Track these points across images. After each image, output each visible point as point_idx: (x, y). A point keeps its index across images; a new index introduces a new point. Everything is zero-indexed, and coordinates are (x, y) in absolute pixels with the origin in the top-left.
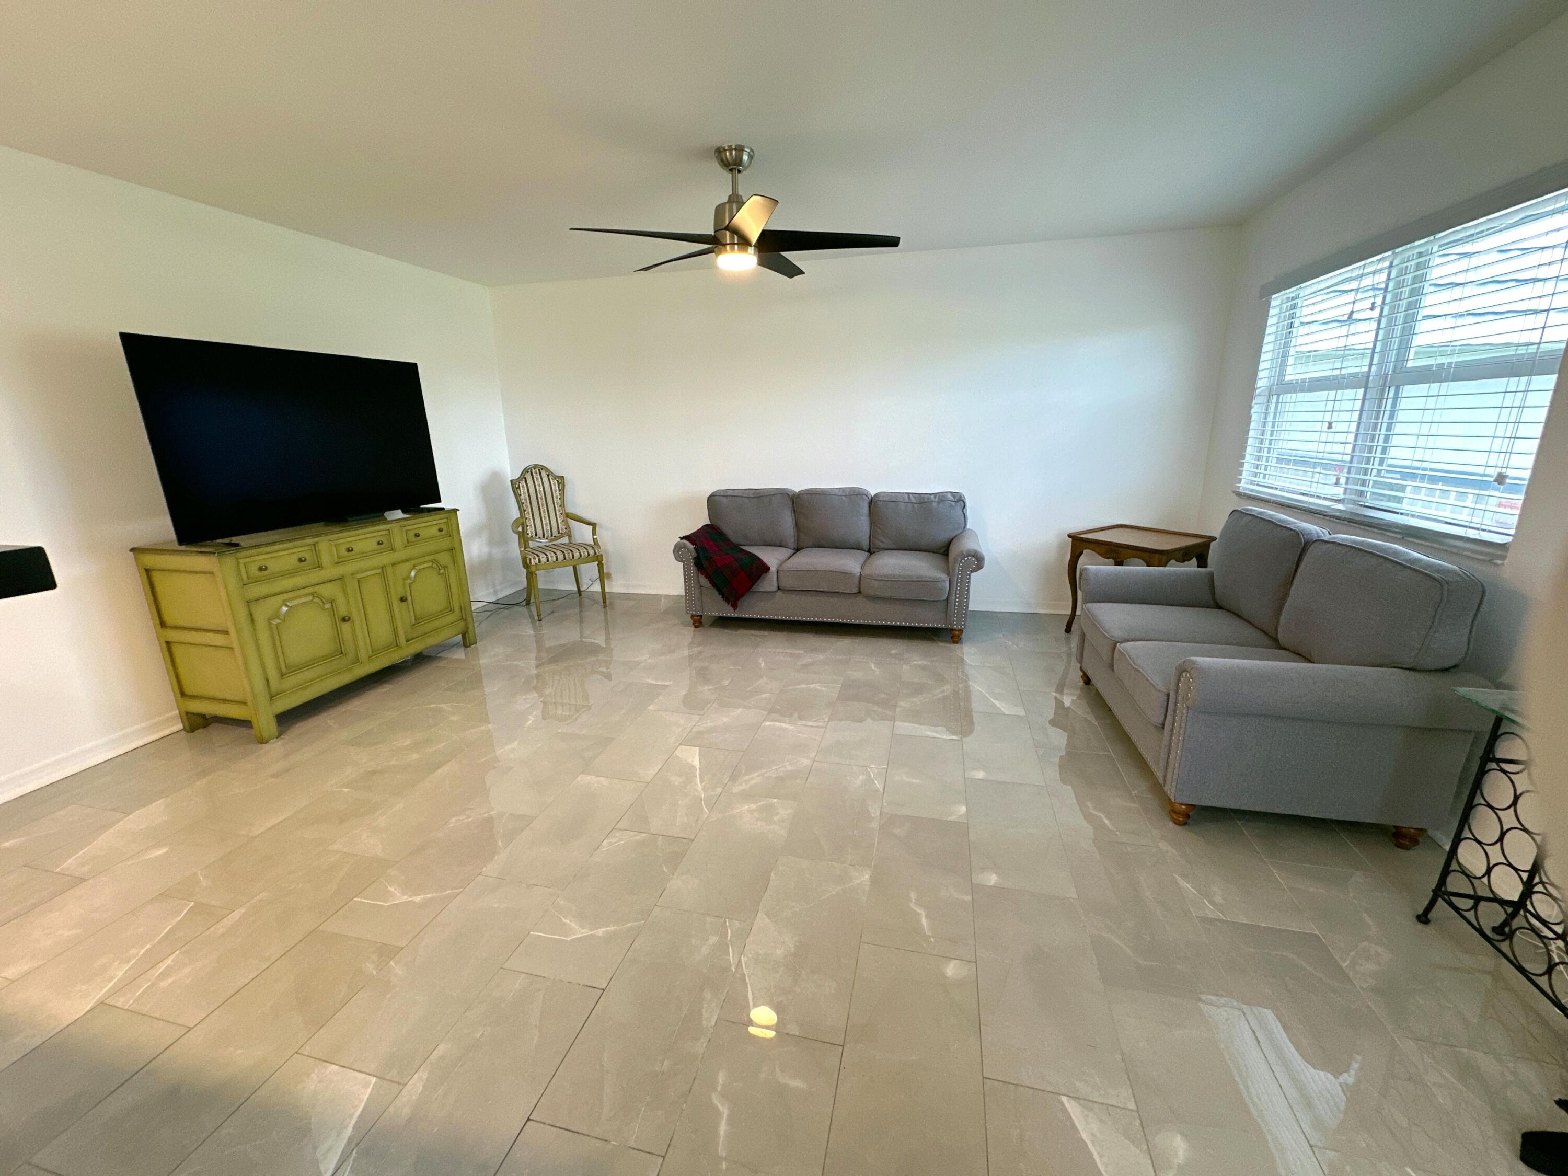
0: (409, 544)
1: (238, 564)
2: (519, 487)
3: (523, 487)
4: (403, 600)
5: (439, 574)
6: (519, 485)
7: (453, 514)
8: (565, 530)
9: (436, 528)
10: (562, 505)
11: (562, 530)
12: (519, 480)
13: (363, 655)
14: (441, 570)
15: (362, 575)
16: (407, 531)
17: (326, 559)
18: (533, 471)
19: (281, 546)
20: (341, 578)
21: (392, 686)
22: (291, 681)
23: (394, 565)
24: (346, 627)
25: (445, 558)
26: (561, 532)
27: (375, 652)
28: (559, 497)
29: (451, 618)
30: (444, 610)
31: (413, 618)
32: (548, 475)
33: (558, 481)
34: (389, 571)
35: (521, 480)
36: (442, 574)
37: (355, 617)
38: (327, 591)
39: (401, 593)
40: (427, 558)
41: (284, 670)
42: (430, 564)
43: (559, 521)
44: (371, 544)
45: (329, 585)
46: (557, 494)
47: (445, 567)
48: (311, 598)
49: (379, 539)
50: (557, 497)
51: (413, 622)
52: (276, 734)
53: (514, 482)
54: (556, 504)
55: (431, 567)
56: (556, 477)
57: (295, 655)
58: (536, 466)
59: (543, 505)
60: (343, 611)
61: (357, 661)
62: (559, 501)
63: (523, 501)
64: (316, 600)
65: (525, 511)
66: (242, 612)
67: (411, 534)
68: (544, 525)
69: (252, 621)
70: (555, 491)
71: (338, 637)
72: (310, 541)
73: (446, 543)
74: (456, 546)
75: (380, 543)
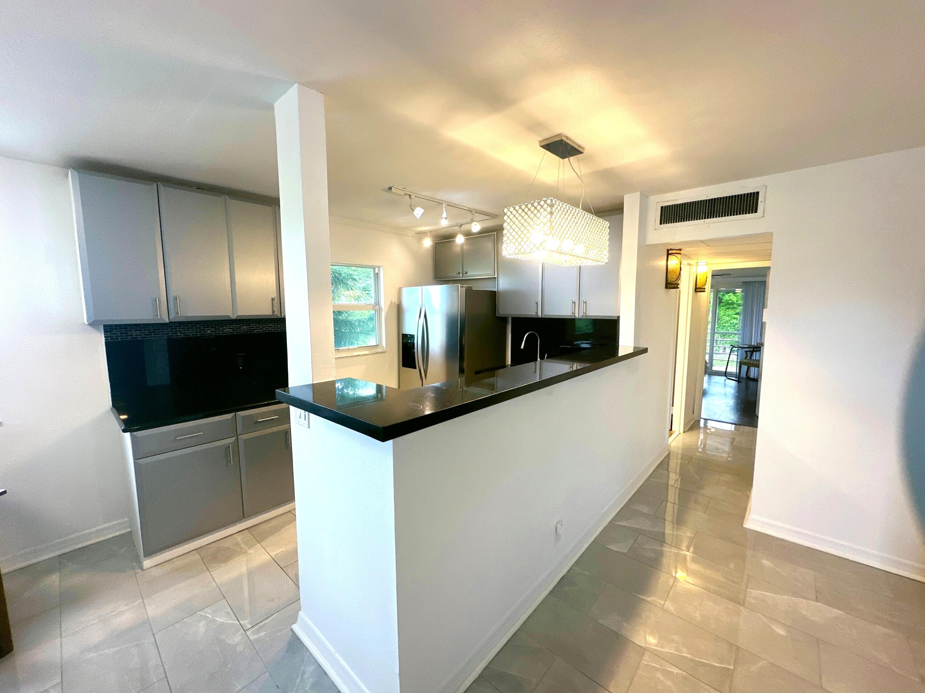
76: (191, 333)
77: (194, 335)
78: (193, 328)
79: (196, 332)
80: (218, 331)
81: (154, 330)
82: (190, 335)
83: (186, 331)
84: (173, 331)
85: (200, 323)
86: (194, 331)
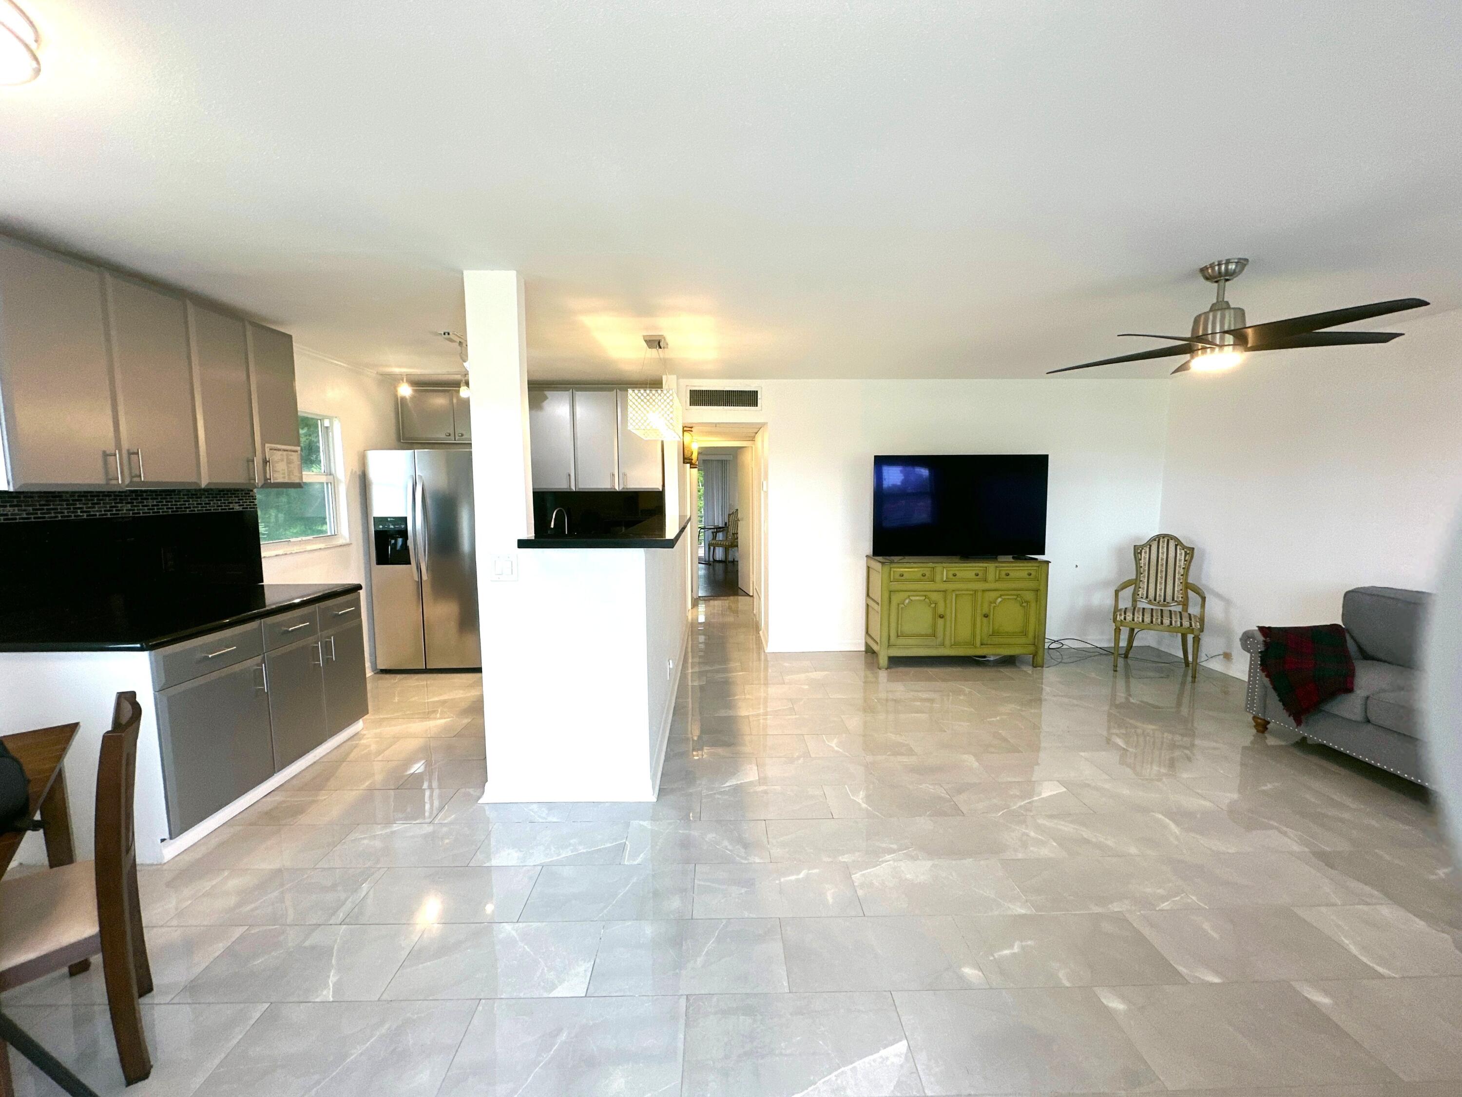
0: (999, 580)
1: (890, 570)
2: (1141, 553)
3: (1145, 553)
4: (986, 616)
5: (1021, 606)
6: (1141, 551)
7: (1046, 565)
8: (1180, 599)
9: (1026, 572)
10: (1186, 574)
11: (1178, 597)
12: (1143, 546)
13: (947, 642)
14: (1024, 604)
15: (960, 592)
16: (1000, 571)
17: (938, 578)
18: (1161, 540)
19: (915, 565)
20: (945, 591)
21: (962, 670)
22: (902, 641)
23: (983, 591)
24: (940, 622)
25: (1029, 596)
26: (1175, 599)
27: (955, 644)
28: (1183, 566)
29: (1023, 640)
30: (1020, 633)
31: (991, 631)
32: (1176, 546)
33: (1186, 552)
34: (980, 594)
35: (1146, 546)
36: (1024, 607)
37: (948, 617)
38: (934, 596)
39: (986, 610)
40: (1015, 592)
41: (899, 634)
42: (1015, 597)
43: (1176, 589)
44: (971, 574)
45: (935, 594)
46: (1181, 563)
47: (1027, 602)
48: (924, 598)
49: (977, 572)
50: (1180, 567)
51: (991, 633)
52: (886, 667)
53: (1136, 547)
54: (1177, 572)
55: (1016, 599)
56: (1184, 547)
57: (907, 628)
58: (1164, 536)
59: (1162, 571)
60: (941, 610)
61: (943, 644)
62: (1182, 572)
63: (1142, 565)
64: (927, 600)
65: (1142, 574)
66: (886, 595)
67: (1003, 573)
68: (1158, 590)
69: (890, 601)
70: (1180, 560)
71: (934, 626)
72: (931, 565)
73: (1032, 585)
74: (1042, 588)
75: (977, 575)
76: (97, 511)
77: (103, 515)
78: (100, 503)
79: (105, 511)
80: (137, 510)
81: (40, 505)
82: (96, 515)
83: (89, 508)
84: (70, 509)
85: (111, 496)
86: (103, 509)
